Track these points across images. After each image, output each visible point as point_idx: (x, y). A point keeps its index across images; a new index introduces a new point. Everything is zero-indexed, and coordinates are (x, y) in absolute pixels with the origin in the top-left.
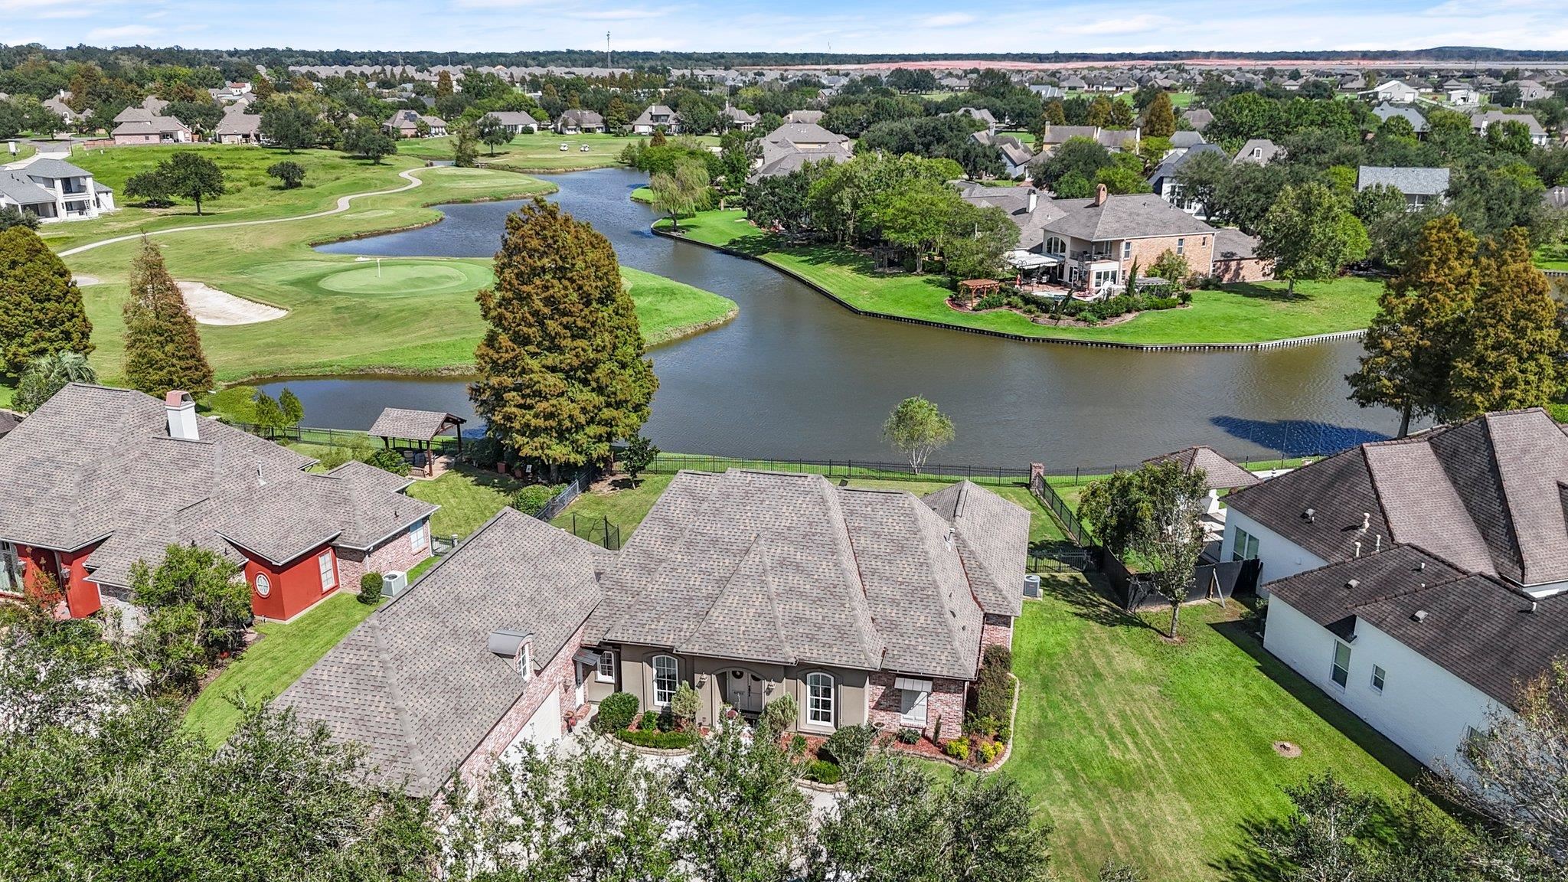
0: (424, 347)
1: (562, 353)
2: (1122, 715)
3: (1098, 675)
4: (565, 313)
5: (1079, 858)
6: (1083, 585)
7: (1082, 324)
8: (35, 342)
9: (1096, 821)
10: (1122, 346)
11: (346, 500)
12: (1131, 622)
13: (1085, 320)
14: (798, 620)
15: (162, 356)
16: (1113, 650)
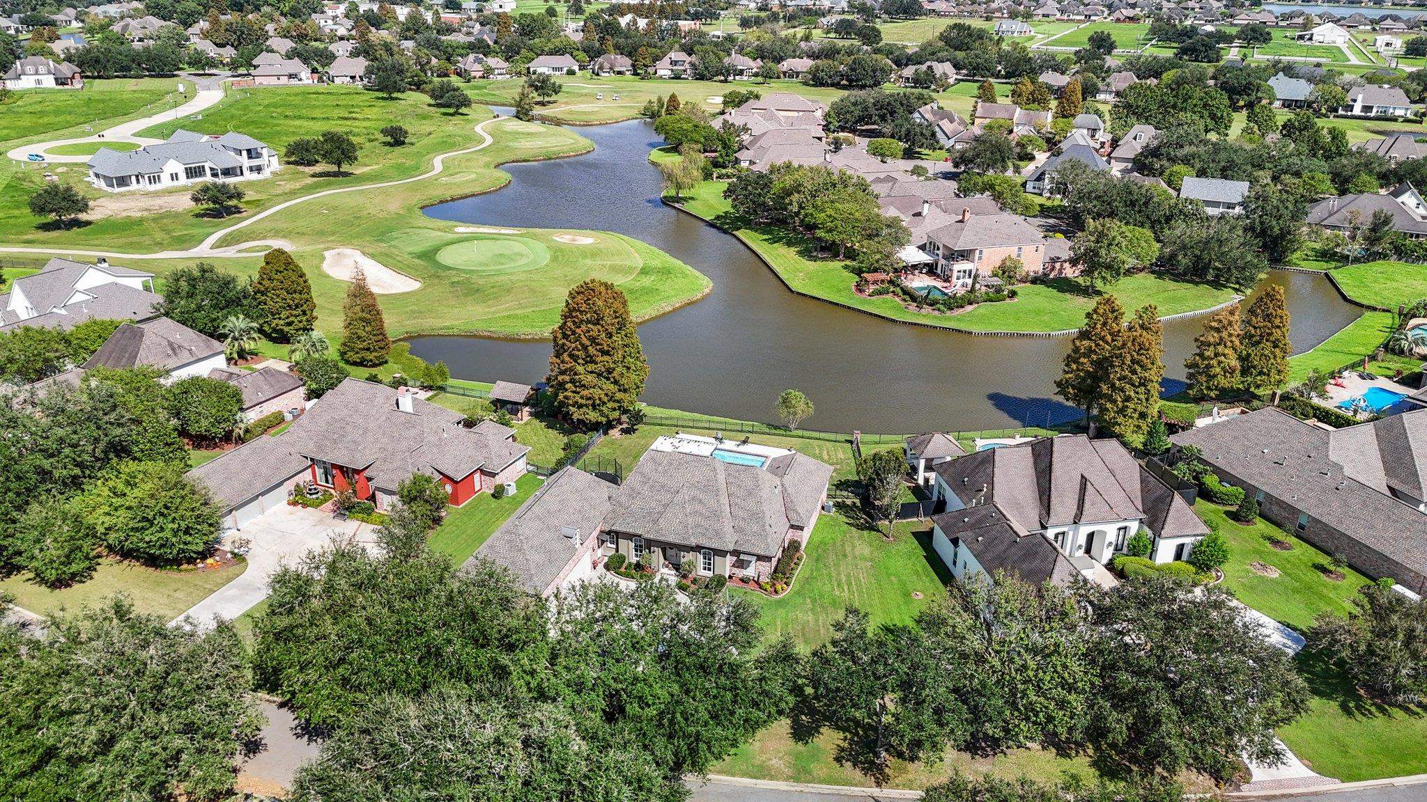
0: (509, 317)
1: (596, 363)
2: (848, 576)
3: (845, 556)
4: (598, 344)
5: (803, 635)
6: (857, 507)
7: (936, 312)
8: (288, 317)
9: (817, 621)
10: (959, 331)
11: (486, 446)
12: (872, 528)
13: (939, 310)
14: (698, 526)
15: (364, 334)
16: (857, 543)
